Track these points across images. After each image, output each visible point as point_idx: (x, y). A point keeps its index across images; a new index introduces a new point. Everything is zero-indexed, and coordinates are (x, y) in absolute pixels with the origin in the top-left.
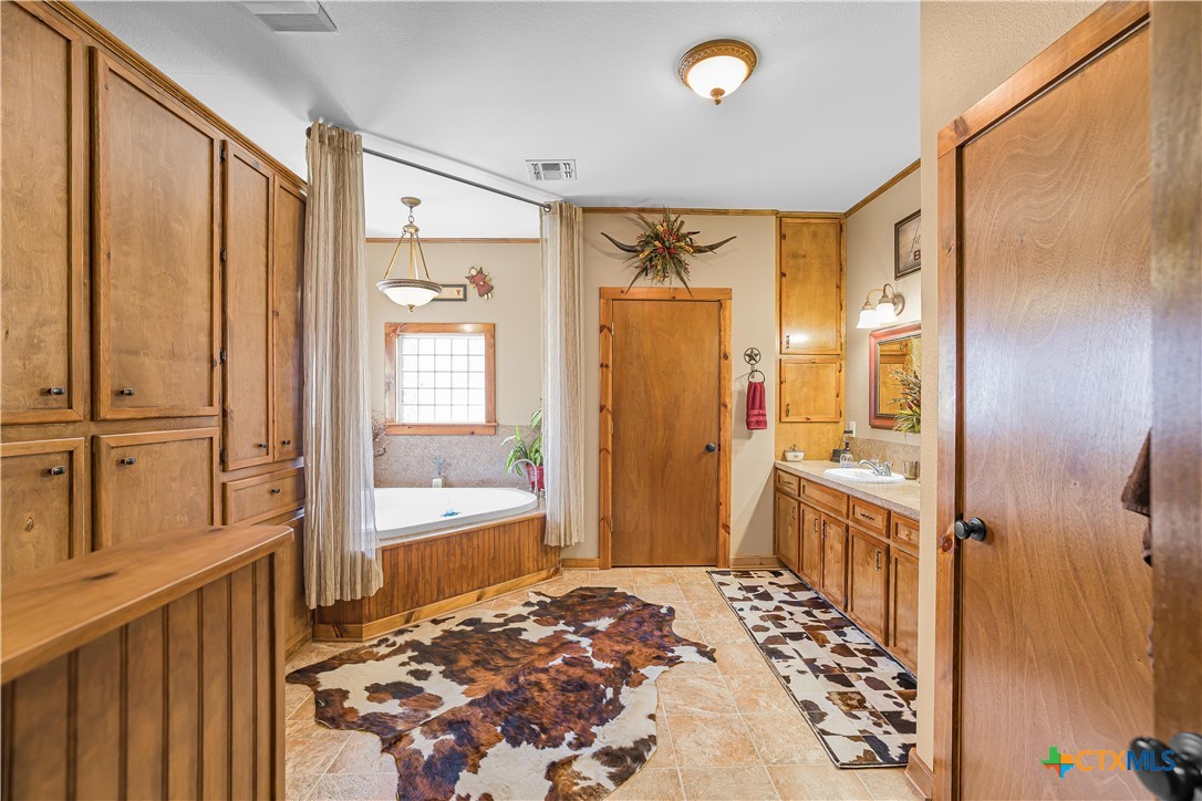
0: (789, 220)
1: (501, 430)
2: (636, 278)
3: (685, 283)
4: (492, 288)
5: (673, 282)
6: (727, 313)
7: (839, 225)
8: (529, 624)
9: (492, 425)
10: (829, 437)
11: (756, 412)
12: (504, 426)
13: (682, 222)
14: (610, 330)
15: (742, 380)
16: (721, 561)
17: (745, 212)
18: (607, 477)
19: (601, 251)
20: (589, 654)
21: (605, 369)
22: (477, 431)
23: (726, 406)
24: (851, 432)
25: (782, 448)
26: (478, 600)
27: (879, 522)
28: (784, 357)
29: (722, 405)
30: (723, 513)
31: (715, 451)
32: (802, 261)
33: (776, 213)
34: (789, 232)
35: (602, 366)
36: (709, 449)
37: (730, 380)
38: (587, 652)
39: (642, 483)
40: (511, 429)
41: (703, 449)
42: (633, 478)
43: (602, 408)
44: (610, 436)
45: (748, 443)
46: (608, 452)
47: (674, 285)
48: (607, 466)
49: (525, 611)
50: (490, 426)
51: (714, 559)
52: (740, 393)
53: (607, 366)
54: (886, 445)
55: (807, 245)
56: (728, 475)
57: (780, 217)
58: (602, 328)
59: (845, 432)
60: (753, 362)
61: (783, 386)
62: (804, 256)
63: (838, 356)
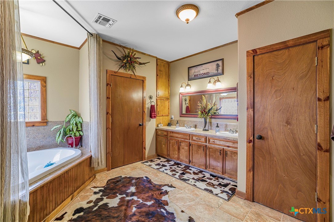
0: (159, 60)
1: (50, 124)
2: (119, 69)
3: (134, 74)
4: (45, 61)
5: (130, 72)
6: (145, 84)
7: (169, 64)
8: (106, 200)
9: (45, 121)
10: (166, 120)
11: (154, 113)
12: (51, 122)
13: (135, 54)
14: (111, 85)
15: (148, 104)
16: (144, 159)
17: (150, 55)
18: (110, 138)
19: (107, 57)
20: (141, 201)
21: (109, 99)
22: (36, 124)
23: (145, 112)
24: (172, 118)
25: (157, 123)
26: (71, 200)
27: (203, 140)
28: (157, 98)
29: (143, 112)
30: (144, 144)
31: (142, 126)
32: (161, 72)
33: (156, 57)
34: (159, 63)
35: (108, 98)
36: (140, 125)
37: (146, 104)
38: (140, 201)
39: (121, 138)
40: (56, 123)
41: (138, 125)
42: (118, 137)
43: (107, 113)
44: (110, 123)
45: (150, 123)
46: (110, 129)
47: (130, 73)
48: (109, 134)
49: (98, 196)
50: (43, 122)
51: (141, 158)
52: (148, 108)
53: (109, 98)
54: (185, 121)
55: (162, 69)
56: (145, 132)
57: (157, 59)
58: (107, 84)
59: (171, 118)
60: (151, 99)
61: (157, 106)
62: (162, 71)
63: (168, 98)
